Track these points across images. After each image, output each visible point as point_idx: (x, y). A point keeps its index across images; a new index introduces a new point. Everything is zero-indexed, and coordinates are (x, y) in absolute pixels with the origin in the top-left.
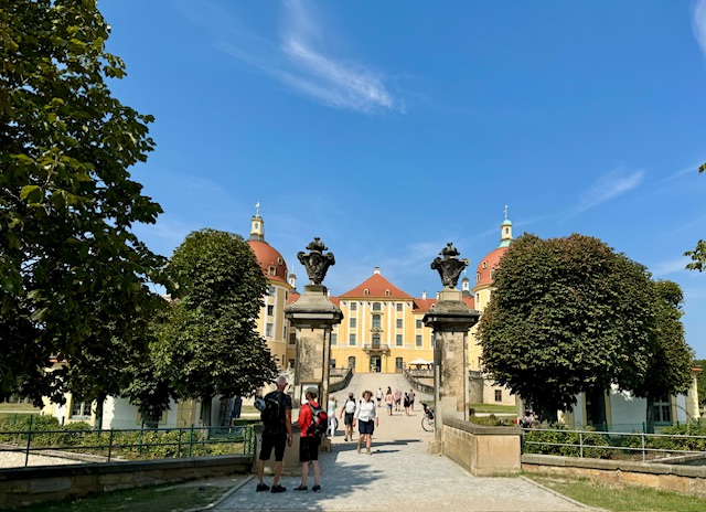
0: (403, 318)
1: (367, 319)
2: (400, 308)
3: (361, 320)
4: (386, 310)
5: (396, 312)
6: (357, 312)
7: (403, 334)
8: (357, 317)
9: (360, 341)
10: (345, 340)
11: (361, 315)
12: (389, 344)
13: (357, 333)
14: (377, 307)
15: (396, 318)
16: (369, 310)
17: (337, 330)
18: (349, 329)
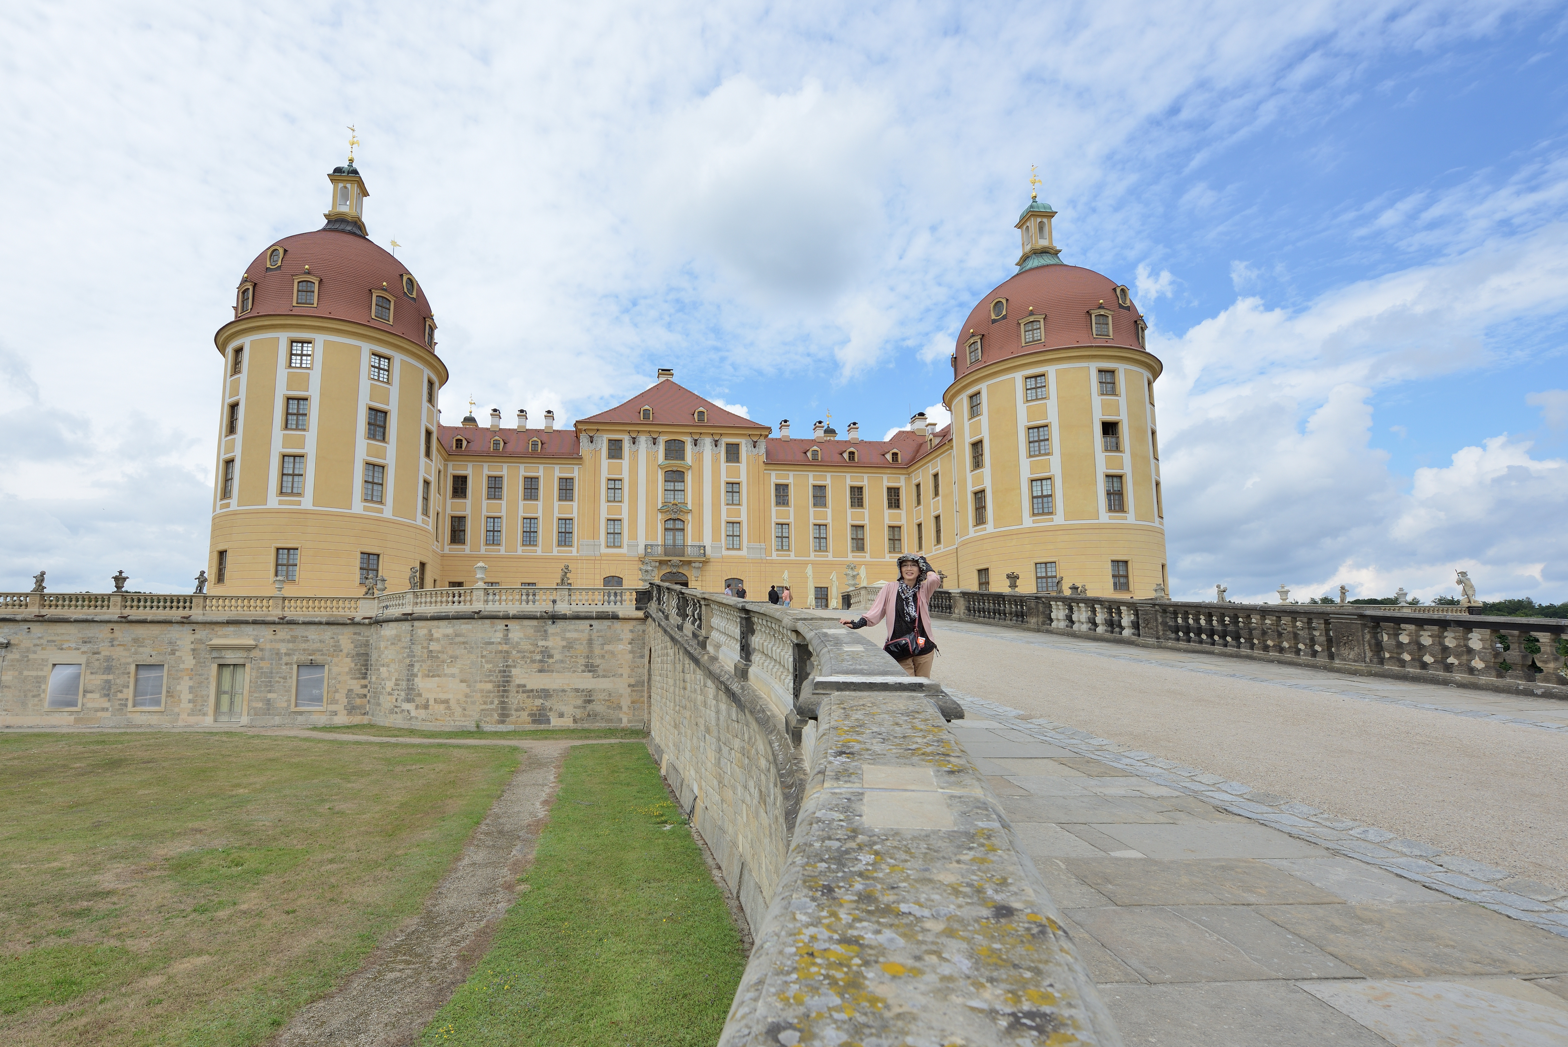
0: (743, 479)
1: (651, 482)
2: (733, 453)
3: (634, 484)
4: (699, 457)
5: (724, 465)
6: (625, 462)
7: (744, 518)
8: (625, 475)
9: (634, 535)
10: (595, 535)
11: (634, 470)
12: (707, 541)
13: (625, 515)
14: (675, 450)
15: (724, 478)
16: (656, 458)
17: (573, 509)
18: (604, 506)
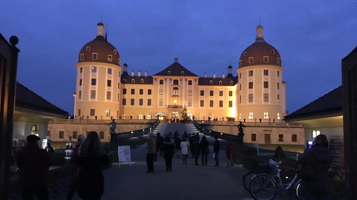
0: (192, 89)
1: (170, 90)
2: (190, 83)
3: (166, 91)
4: (182, 84)
5: (188, 86)
6: (164, 85)
7: (192, 99)
9: (166, 103)
10: (157, 102)
11: (166, 87)
13: (164, 98)
14: (176, 82)
15: (188, 89)
16: (171, 84)
17: (151, 97)
18: (159, 96)
